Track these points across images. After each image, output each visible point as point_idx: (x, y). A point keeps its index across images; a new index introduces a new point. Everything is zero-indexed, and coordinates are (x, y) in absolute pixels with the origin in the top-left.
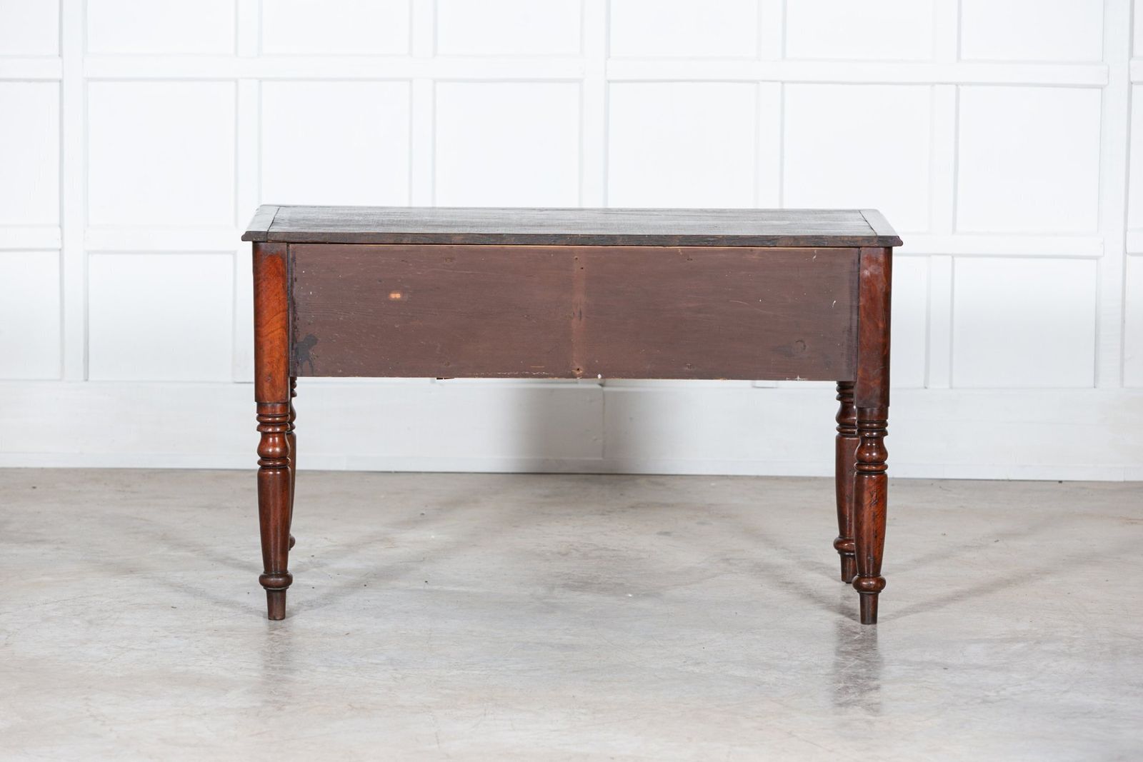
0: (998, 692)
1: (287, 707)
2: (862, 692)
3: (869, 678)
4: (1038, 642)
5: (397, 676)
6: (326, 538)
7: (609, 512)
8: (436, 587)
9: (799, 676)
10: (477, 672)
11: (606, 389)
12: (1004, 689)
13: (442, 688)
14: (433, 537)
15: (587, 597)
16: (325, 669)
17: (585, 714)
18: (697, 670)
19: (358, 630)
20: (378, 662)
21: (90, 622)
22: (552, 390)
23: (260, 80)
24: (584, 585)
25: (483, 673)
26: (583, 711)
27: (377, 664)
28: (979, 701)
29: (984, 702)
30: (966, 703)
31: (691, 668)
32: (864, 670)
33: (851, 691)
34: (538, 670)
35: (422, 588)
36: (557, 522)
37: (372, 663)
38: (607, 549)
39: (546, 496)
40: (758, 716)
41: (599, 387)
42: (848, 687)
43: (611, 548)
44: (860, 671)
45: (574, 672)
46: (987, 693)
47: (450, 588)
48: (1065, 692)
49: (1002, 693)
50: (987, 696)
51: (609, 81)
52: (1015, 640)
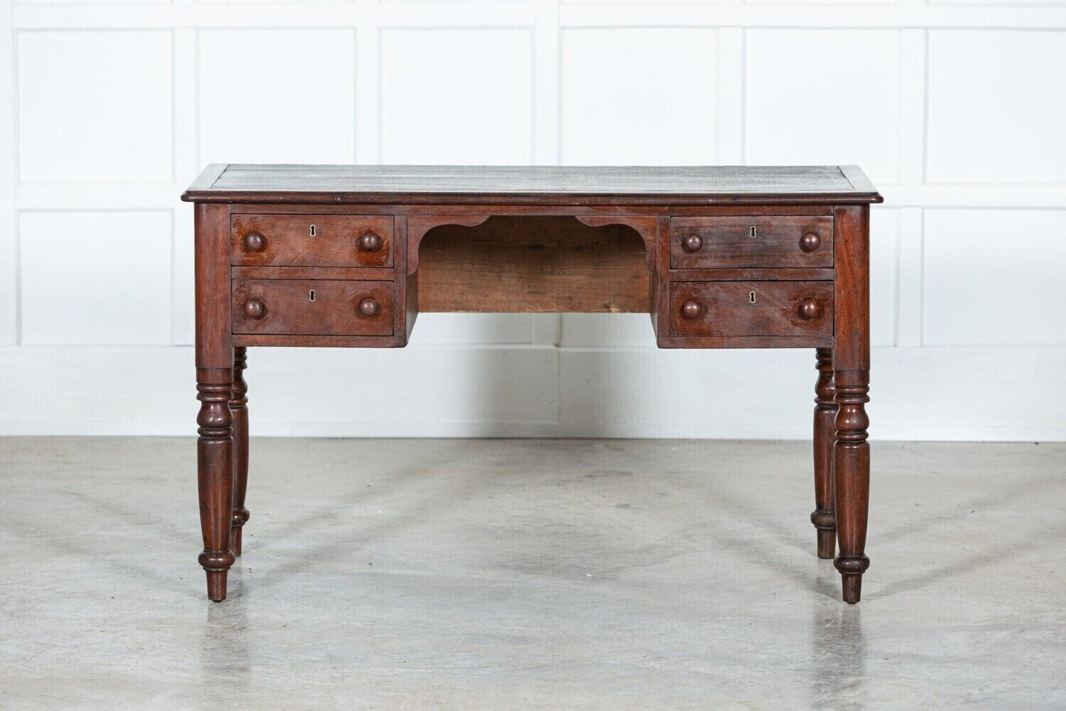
0: (981, 689)
2: (835, 691)
3: (842, 673)
4: (1023, 630)
5: (336, 675)
6: (266, 514)
7: (565, 481)
8: (380, 571)
9: (767, 673)
10: (422, 670)
11: (561, 350)
12: (988, 686)
13: (383, 690)
14: (379, 512)
15: (541, 581)
18: (657, 666)
19: (296, 621)
20: (316, 658)
21: (12, 614)
22: (506, 352)
23: (198, 30)
24: (537, 566)
25: (429, 671)
27: (315, 662)
29: (967, 702)
31: (652, 664)
32: (837, 664)
33: (823, 690)
34: (487, 667)
35: (366, 571)
36: (511, 494)
37: (309, 661)
38: (563, 525)
39: (501, 464)
41: (554, 348)
42: (820, 685)
43: (566, 523)
44: (833, 665)
45: (527, 669)
46: (970, 691)
47: (397, 572)
48: (1054, 689)
49: (986, 690)
50: (970, 695)
51: (563, 28)
52: (996, 627)
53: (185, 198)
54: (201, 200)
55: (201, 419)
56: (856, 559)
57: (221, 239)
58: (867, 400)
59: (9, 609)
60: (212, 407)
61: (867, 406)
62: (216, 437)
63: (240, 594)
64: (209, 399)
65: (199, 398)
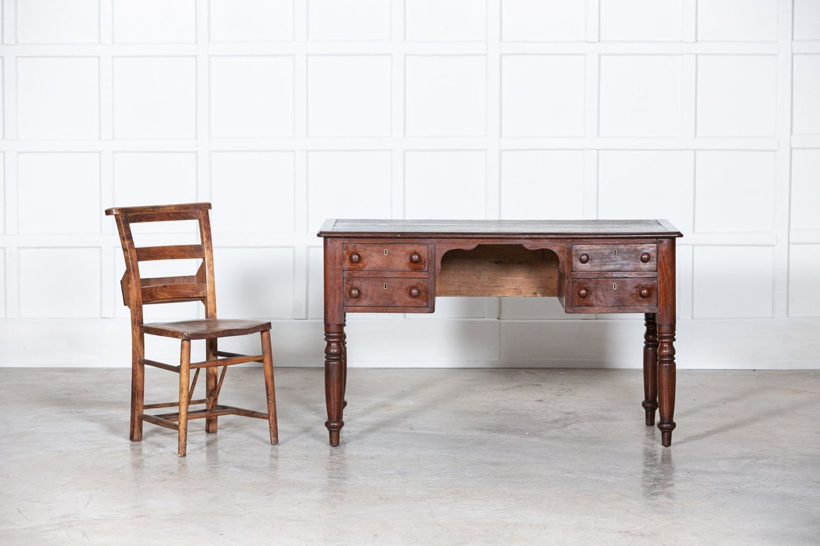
0: (739, 487)
1: (346, 499)
2: (664, 487)
3: (666, 479)
4: (757, 459)
5: (404, 480)
6: (352, 405)
7: (507, 389)
8: (417, 432)
9: (627, 479)
10: (448, 478)
11: (501, 321)
12: (743, 485)
13: (429, 487)
14: (411, 404)
15: (502, 436)
16: (363, 477)
17: (512, 501)
18: (570, 476)
19: (378, 456)
20: (391, 473)
21: (228, 452)
22: (471, 322)
23: (307, 151)
24: (499, 429)
25: (452, 478)
26: (511, 499)
27: (392, 474)
28: (730, 491)
29: (733, 492)
30: (723, 493)
31: (566, 475)
32: (663, 475)
33: (657, 487)
34: (482, 477)
35: (409, 432)
36: (479, 395)
37: (388, 474)
38: (509, 410)
39: (470, 381)
40: (608, 501)
41: (497, 320)
42: (655, 485)
43: (511, 409)
44: (661, 475)
45: (502, 477)
46: (733, 487)
47: (426, 432)
48: (777, 486)
49: (742, 487)
50: (734, 489)
51: (501, 150)
52: (744, 458)
53: (319, 235)
54: (327, 236)
55: (327, 351)
56: (669, 423)
57: (338, 257)
58: (675, 340)
59: (226, 450)
60: (332, 344)
61: (674, 343)
62: (334, 360)
63: (345, 443)
64: (331, 340)
65: (325, 340)
